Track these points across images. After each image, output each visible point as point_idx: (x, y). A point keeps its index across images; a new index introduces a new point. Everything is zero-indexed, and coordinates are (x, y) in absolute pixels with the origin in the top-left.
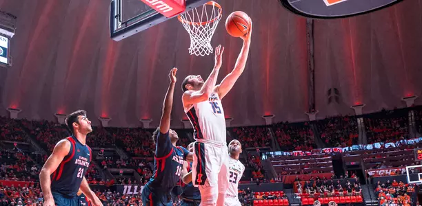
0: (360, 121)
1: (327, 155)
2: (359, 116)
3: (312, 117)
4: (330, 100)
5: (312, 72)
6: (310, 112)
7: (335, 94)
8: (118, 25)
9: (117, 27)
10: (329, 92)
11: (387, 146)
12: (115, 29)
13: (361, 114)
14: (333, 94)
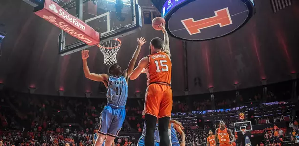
0: (212, 96)
1: (194, 115)
2: (212, 94)
3: (187, 94)
4: (196, 84)
5: (186, 69)
6: (185, 90)
7: (199, 81)
8: (63, 47)
9: (63, 48)
10: (195, 80)
11: (226, 111)
12: (61, 49)
13: (212, 92)
14: (197, 81)
